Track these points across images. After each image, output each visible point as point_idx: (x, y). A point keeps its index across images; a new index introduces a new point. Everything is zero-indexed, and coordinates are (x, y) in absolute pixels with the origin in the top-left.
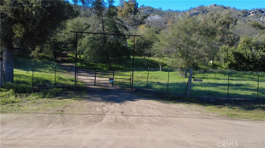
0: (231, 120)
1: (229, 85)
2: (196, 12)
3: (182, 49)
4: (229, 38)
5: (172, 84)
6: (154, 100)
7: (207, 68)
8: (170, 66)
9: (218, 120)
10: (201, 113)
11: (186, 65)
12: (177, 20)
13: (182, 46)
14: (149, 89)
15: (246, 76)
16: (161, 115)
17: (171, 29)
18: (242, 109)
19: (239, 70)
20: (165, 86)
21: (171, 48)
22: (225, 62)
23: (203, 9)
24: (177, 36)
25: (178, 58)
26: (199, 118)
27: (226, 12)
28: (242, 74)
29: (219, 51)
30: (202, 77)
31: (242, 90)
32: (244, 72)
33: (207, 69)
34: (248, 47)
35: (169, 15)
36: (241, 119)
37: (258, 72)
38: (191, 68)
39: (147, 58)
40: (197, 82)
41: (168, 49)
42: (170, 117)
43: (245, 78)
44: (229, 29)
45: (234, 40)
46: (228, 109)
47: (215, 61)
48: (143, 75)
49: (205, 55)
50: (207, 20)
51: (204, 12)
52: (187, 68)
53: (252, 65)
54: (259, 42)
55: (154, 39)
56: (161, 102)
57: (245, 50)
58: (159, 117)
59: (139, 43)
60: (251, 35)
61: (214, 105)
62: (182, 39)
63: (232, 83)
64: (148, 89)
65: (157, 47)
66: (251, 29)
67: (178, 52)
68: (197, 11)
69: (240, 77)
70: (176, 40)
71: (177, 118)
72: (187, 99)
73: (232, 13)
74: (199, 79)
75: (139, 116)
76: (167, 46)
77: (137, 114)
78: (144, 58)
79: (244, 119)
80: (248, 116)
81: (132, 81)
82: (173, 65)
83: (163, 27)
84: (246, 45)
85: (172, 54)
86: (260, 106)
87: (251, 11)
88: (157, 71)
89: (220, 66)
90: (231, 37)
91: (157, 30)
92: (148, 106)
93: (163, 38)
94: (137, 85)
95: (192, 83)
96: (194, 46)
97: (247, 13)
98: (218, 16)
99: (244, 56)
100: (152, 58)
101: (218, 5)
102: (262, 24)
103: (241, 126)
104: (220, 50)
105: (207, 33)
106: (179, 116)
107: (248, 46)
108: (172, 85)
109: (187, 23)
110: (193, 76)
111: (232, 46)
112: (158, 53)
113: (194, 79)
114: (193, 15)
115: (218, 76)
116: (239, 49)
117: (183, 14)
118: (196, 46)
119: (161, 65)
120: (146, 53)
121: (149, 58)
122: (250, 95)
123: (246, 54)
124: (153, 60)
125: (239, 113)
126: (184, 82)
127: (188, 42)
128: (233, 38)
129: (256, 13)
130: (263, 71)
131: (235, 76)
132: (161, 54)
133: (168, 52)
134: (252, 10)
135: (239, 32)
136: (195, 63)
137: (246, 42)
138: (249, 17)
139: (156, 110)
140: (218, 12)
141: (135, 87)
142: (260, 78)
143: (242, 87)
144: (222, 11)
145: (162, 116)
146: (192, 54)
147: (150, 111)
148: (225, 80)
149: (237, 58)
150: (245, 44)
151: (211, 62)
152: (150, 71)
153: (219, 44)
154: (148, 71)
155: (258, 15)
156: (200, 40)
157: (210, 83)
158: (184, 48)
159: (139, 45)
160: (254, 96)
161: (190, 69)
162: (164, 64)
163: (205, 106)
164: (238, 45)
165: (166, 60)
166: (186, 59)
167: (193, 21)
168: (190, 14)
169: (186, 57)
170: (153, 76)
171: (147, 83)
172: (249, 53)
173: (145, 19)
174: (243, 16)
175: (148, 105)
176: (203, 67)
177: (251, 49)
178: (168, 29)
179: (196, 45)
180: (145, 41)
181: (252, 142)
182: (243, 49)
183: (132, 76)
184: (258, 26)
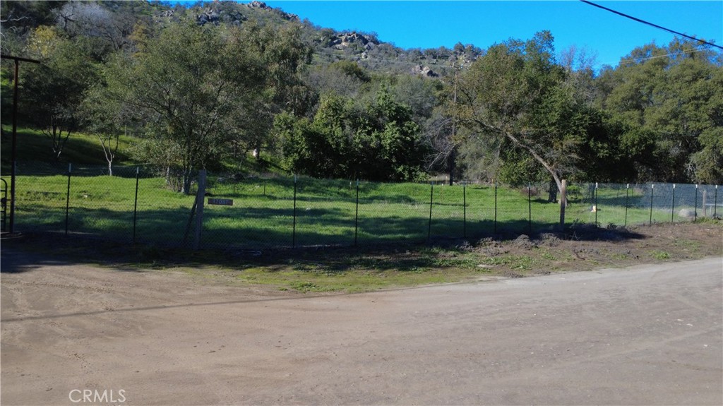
0: (301, 298)
1: (296, 212)
2: (214, 14)
3: (176, 113)
4: (296, 94)
5: (148, 214)
6: (92, 263)
7: (244, 169)
8: (142, 162)
9: (272, 302)
10: (229, 288)
11: (188, 159)
12: (161, 29)
13: (177, 104)
14: (72, 230)
15: (334, 189)
16: (113, 307)
17: (140, 54)
18: (325, 269)
19: (317, 177)
20: (125, 220)
21: (142, 108)
22: (286, 155)
23: (232, 11)
24: (160, 74)
25: (163, 140)
26: (224, 303)
27: (289, 29)
28: (324, 185)
29: (272, 126)
30: (231, 192)
31: (324, 225)
32: (328, 181)
33: (243, 172)
34: (337, 122)
35: (136, 9)
36: (322, 294)
37: (356, 180)
38: (201, 168)
39: (64, 134)
40: (219, 208)
41: (134, 110)
42: (142, 309)
43: (331, 195)
44: (295, 72)
45: (306, 102)
46: (295, 271)
47: (263, 152)
48: (52, 189)
49: (237, 133)
50: (242, 40)
51: (235, 19)
52: (191, 167)
53: (344, 164)
54: (359, 111)
55: (87, 76)
56: (113, 267)
57: (330, 127)
58: (110, 313)
59: (33, 86)
60: (343, 92)
61: (261, 265)
62: (175, 84)
63: (304, 207)
64: (70, 232)
65: (99, 103)
66: (342, 78)
67: (165, 122)
68: (216, 12)
69: (320, 192)
70: (158, 87)
71: (164, 309)
72: (192, 255)
73: (301, 33)
74: (223, 198)
75: (41, 318)
76: (130, 102)
77: (31, 313)
78: (54, 133)
79: (328, 293)
80: (337, 284)
81: (8, 208)
82: (151, 160)
83: (116, 43)
84: (333, 116)
85: (147, 127)
86: (361, 260)
87: (342, 35)
88: (100, 177)
89: (275, 166)
90: (299, 93)
91: (96, 50)
92: (71, 283)
93: (119, 77)
94: (27, 220)
95: (206, 209)
96: (208, 107)
97: (335, 38)
98: (271, 35)
99: (328, 142)
100: (80, 135)
101: (269, 7)
102: (364, 69)
103: (323, 310)
104: (274, 123)
105: (242, 77)
106: (171, 304)
107: (337, 118)
108: (146, 217)
109: (189, 42)
110: (207, 190)
111: (303, 115)
112: (103, 120)
113: (209, 197)
114: (205, 22)
115: (271, 189)
116: (317, 123)
117: (176, 14)
118: (213, 108)
119: (112, 157)
120: (59, 117)
121: (71, 134)
122: (340, 236)
123: (332, 136)
124: (84, 142)
125: (318, 280)
126: (183, 208)
127: (192, 96)
128: (305, 96)
129: (352, 40)
130: (366, 179)
131: (308, 191)
132: (111, 125)
133: (134, 119)
134: (345, 32)
135: (318, 81)
136: (212, 154)
137: (333, 109)
138: (339, 49)
139: (96, 293)
140: (270, 25)
141: (23, 227)
142: (361, 195)
143: (324, 216)
144: (280, 23)
145: (118, 310)
146: (203, 130)
147: (78, 300)
148: (286, 201)
149: (313, 146)
150: (331, 113)
151: (254, 154)
152: (76, 175)
153: (272, 107)
154: (69, 175)
155: (356, 46)
156: (226, 93)
157: (251, 209)
158: (180, 112)
159: (32, 90)
160: (350, 236)
161: (200, 171)
162: (122, 155)
163: (241, 269)
164: (315, 114)
165: (127, 142)
166: (188, 142)
167: (205, 40)
168: (199, 19)
169: (186, 136)
170: (85, 192)
171: (67, 212)
172: (339, 135)
173: (54, 11)
174: (327, 44)
175: (72, 281)
176: (234, 166)
177: (343, 127)
178: (132, 52)
179: (215, 105)
180: (56, 80)
181: (346, 345)
182: (326, 125)
183: (9, 189)
184: (356, 72)
